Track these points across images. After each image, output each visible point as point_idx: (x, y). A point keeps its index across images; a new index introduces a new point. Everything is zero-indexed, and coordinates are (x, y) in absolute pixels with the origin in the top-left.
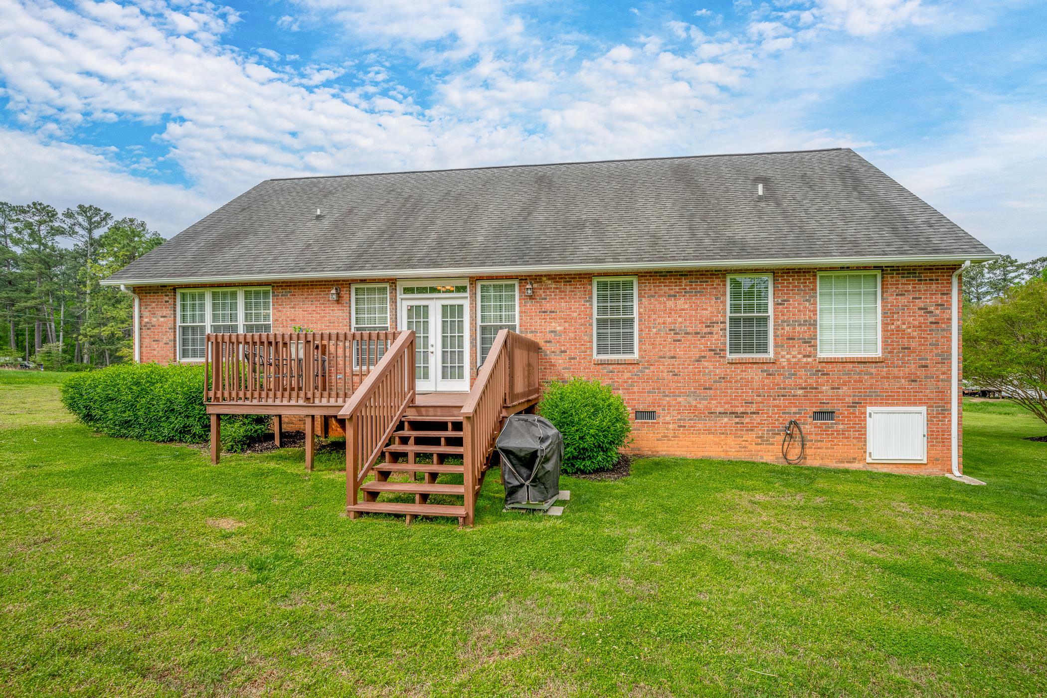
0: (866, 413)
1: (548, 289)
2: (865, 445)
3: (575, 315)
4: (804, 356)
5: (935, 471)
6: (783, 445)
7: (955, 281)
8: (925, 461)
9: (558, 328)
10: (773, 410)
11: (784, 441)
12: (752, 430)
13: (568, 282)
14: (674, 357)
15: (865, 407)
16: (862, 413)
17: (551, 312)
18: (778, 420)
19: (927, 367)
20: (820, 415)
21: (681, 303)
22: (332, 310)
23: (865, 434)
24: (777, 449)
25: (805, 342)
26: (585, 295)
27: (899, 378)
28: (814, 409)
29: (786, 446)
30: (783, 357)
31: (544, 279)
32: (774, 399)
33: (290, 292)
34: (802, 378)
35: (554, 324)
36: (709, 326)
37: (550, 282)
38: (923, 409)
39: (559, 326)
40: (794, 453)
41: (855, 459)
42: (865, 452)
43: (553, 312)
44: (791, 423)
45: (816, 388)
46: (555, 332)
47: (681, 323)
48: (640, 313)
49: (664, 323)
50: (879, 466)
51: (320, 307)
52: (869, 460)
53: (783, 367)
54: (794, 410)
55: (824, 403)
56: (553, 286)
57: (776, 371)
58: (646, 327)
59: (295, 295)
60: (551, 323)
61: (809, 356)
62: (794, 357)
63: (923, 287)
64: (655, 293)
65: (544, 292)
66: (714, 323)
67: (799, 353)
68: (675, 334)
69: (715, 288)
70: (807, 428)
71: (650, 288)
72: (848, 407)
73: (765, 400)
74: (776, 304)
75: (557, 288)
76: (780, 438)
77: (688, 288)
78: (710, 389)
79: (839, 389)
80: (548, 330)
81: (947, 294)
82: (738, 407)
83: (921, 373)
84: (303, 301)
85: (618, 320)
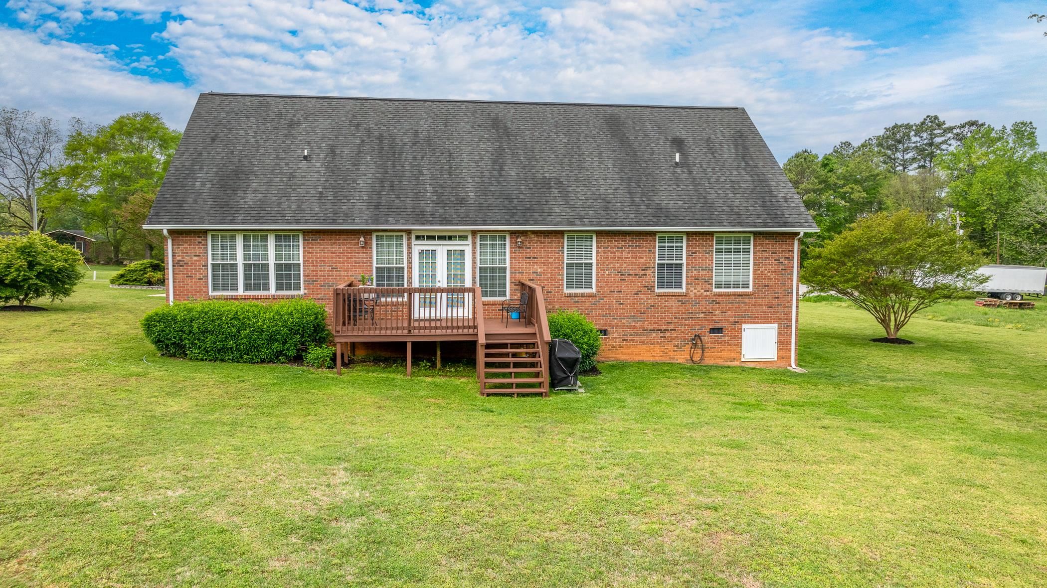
0: (741, 329)
1: (532, 241)
2: (741, 350)
3: (551, 260)
4: (705, 291)
5: (782, 365)
6: (690, 351)
7: (796, 242)
8: (776, 359)
9: (539, 270)
10: (685, 327)
11: (691, 348)
12: (671, 341)
13: (546, 236)
14: (621, 292)
15: (741, 324)
16: (740, 329)
17: (533, 258)
18: (687, 334)
19: (778, 298)
20: (713, 331)
21: (626, 254)
22: (358, 253)
23: (741, 343)
24: (686, 354)
25: (705, 282)
26: (559, 246)
27: (762, 305)
28: (711, 327)
29: (692, 352)
30: (691, 291)
31: (530, 233)
32: (685, 320)
33: (319, 238)
34: (703, 306)
35: (536, 267)
36: (644, 270)
37: (533, 236)
38: (776, 325)
39: (540, 268)
40: (697, 356)
41: (734, 359)
42: (741, 354)
43: (536, 258)
44: (696, 336)
45: (712, 313)
46: (537, 273)
47: (625, 267)
48: (597, 260)
49: (614, 267)
50: (749, 363)
51: (346, 250)
52: (743, 359)
53: (692, 299)
54: (698, 327)
55: (716, 322)
56: (536, 239)
57: (687, 301)
58: (602, 270)
59: (324, 240)
60: (534, 265)
61: (708, 291)
62: (698, 291)
63: (777, 246)
64: (608, 246)
65: (529, 243)
66: (647, 268)
67: (702, 289)
68: (621, 275)
69: (648, 243)
70: (705, 339)
71: (605, 241)
72: (732, 324)
73: (680, 320)
74: (688, 255)
75: (538, 241)
76: (689, 346)
77: (630, 243)
78: (645, 313)
79: (726, 313)
80: (531, 271)
81: (792, 251)
82: (662, 325)
83: (775, 302)
84: (332, 245)
85: (581, 264)
